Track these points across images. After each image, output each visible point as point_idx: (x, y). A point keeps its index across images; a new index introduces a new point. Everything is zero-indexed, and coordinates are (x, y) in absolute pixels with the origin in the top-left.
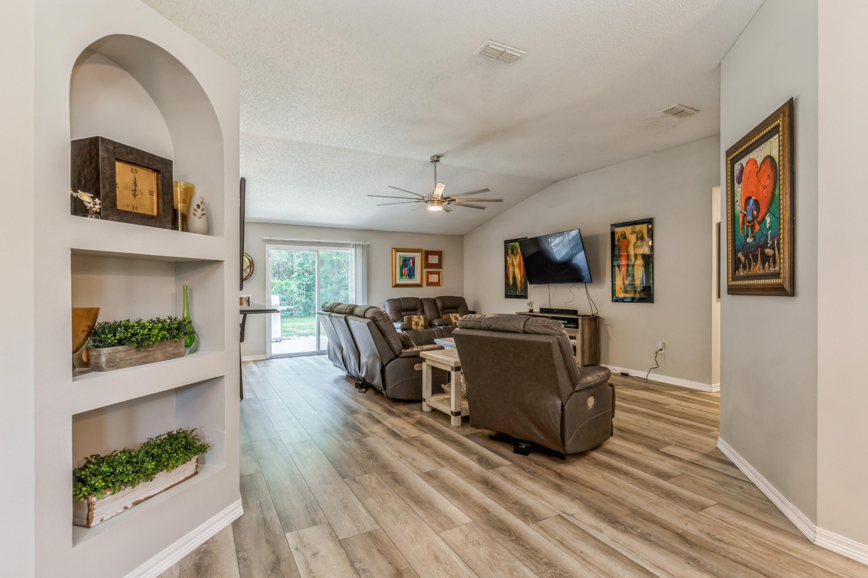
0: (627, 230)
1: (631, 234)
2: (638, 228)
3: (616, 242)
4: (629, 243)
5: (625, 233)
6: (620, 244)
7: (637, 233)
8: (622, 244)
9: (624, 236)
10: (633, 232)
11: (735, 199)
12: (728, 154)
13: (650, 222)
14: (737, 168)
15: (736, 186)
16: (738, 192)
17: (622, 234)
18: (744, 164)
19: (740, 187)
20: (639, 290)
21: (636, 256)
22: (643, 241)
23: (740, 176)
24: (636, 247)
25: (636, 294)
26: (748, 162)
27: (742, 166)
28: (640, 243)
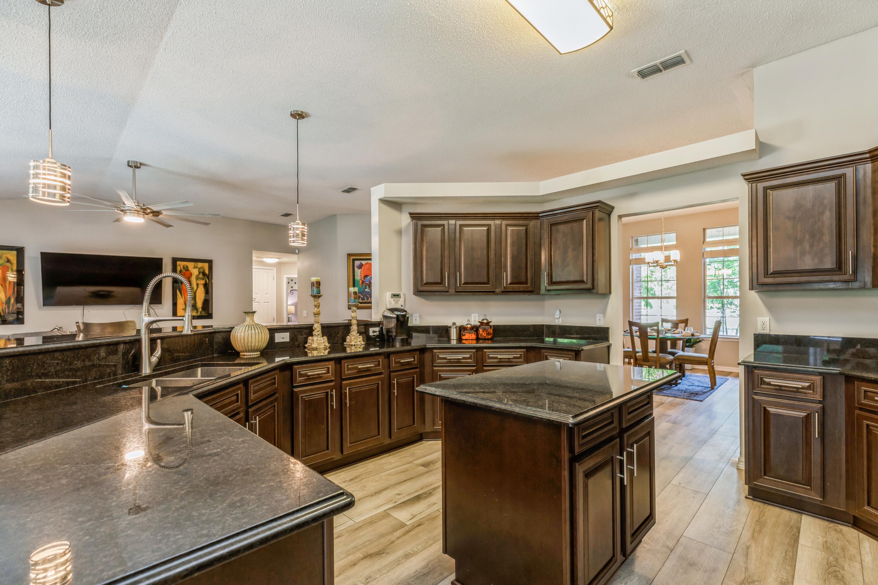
0: (190, 265)
2: (200, 265)
4: (191, 274)
5: (187, 267)
7: (199, 269)
10: (195, 267)
11: (356, 274)
12: (349, 255)
13: (210, 262)
14: (357, 263)
15: (356, 269)
16: (358, 272)
17: (183, 267)
18: (363, 264)
19: (360, 270)
20: (200, 310)
21: (197, 285)
22: (204, 274)
23: (360, 266)
24: (197, 278)
25: (197, 312)
26: (366, 264)
27: (361, 263)
28: (201, 276)
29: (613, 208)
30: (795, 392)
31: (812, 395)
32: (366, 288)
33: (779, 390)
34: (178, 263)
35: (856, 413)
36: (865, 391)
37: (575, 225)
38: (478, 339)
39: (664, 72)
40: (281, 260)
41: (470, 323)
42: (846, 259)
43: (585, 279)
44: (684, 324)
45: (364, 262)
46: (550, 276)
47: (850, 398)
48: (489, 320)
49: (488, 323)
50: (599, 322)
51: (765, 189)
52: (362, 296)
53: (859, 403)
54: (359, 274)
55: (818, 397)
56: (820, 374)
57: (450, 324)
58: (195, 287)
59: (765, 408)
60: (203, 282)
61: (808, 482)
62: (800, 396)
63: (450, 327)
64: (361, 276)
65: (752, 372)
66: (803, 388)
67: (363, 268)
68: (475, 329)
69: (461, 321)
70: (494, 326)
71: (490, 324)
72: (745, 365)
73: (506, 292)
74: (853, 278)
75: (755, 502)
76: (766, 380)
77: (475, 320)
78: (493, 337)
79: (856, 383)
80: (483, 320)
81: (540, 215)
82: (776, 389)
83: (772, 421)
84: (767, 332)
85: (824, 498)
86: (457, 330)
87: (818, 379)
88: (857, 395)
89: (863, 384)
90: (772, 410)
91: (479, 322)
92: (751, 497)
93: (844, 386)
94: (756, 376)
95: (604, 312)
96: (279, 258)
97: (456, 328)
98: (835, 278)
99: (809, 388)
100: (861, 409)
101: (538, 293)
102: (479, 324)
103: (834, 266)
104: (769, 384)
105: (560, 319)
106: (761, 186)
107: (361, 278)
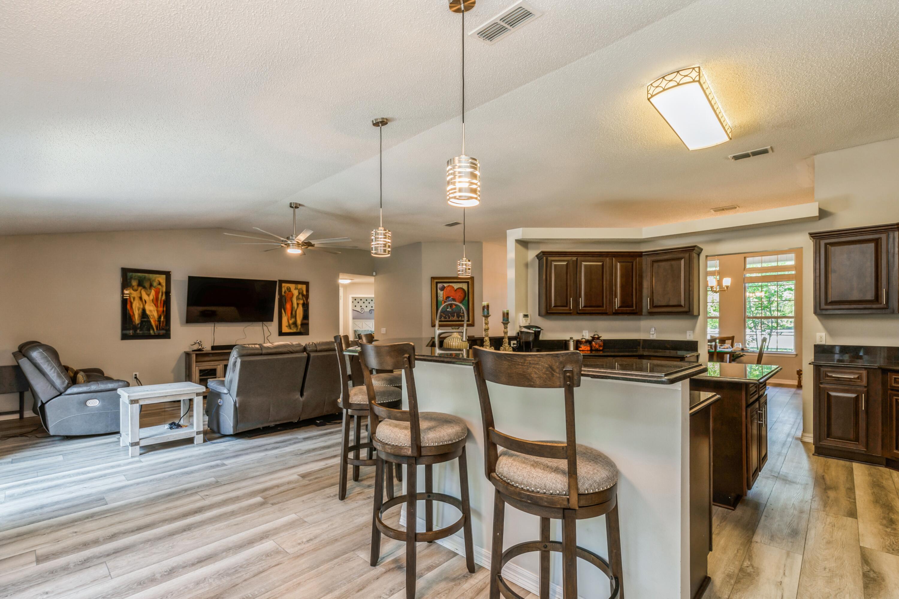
0: (292, 286)
1: (295, 289)
2: (300, 286)
3: (283, 293)
4: (293, 295)
5: (290, 288)
6: (286, 295)
7: (299, 290)
8: (288, 295)
9: (289, 289)
10: (296, 289)
11: (439, 295)
12: (433, 278)
13: (307, 284)
14: (440, 285)
15: (439, 291)
16: (440, 293)
17: (287, 288)
18: (445, 286)
19: (442, 292)
20: (299, 327)
21: (298, 304)
22: (303, 295)
23: (443, 289)
24: (298, 298)
25: (297, 329)
26: (448, 286)
27: (444, 286)
28: (300, 296)
29: (702, 250)
30: (849, 381)
31: (859, 383)
32: (448, 309)
33: (838, 380)
34: (283, 285)
35: (889, 392)
36: (895, 378)
37: (673, 263)
38: (591, 350)
39: (751, 157)
40: (353, 281)
41: (584, 337)
42: (882, 295)
43: (682, 303)
44: (730, 341)
45: (446, 285)
46: (652, 300)
47: (884, 383)
48: (600, 336)
49: (598, 338)
50: (689, 337)
51: (826, 244)
52: (444, 315)
53: (891, 386)
54: (441, 296)
55: (864, 383)
56: (865, 369)
57: (568, 338)
58: (295, 305)
59: (828, 393)
60: (301, 302)
61: (857, 439)
62: (852, 383)
63: (569, 341)
64: (443, 297)
65: (819, 370)
66: (854, 378)
67: (445, 290)
68: (589, 342)
69: (577, 337)
70: (603, 340)
71: (600, 338)
72: (814, 365)
73: (617, 313)
74: (886, 307)
75: (820, 457)
76: (829, 374)
77: (587, 336)
78: (604, 348)
79: (889, 373)
80: (595, 335)
81: (643, 254)
82: (835, 380)
83: (833, 401)
84: (823, 343)
85: (867, 449)
86: (574, 343)
87: (864, 373)
88: (890, 381)
89: (893, 374)
90: (833, 394)
91: (591, 337)
92: (816, 454)
93: (881, 376)
94: (822, 372)
95: (693, 329)
96: (351, 280)
97: (574, 341)
98: (874, 306)
99: (858, 378)
100: (892, 390)
101: (641, 315)
102: (591, 338)
103: (873, 298)
104: (831, 377)
105: (655, 335)
106: (823, 243)
107: (443, 299)
